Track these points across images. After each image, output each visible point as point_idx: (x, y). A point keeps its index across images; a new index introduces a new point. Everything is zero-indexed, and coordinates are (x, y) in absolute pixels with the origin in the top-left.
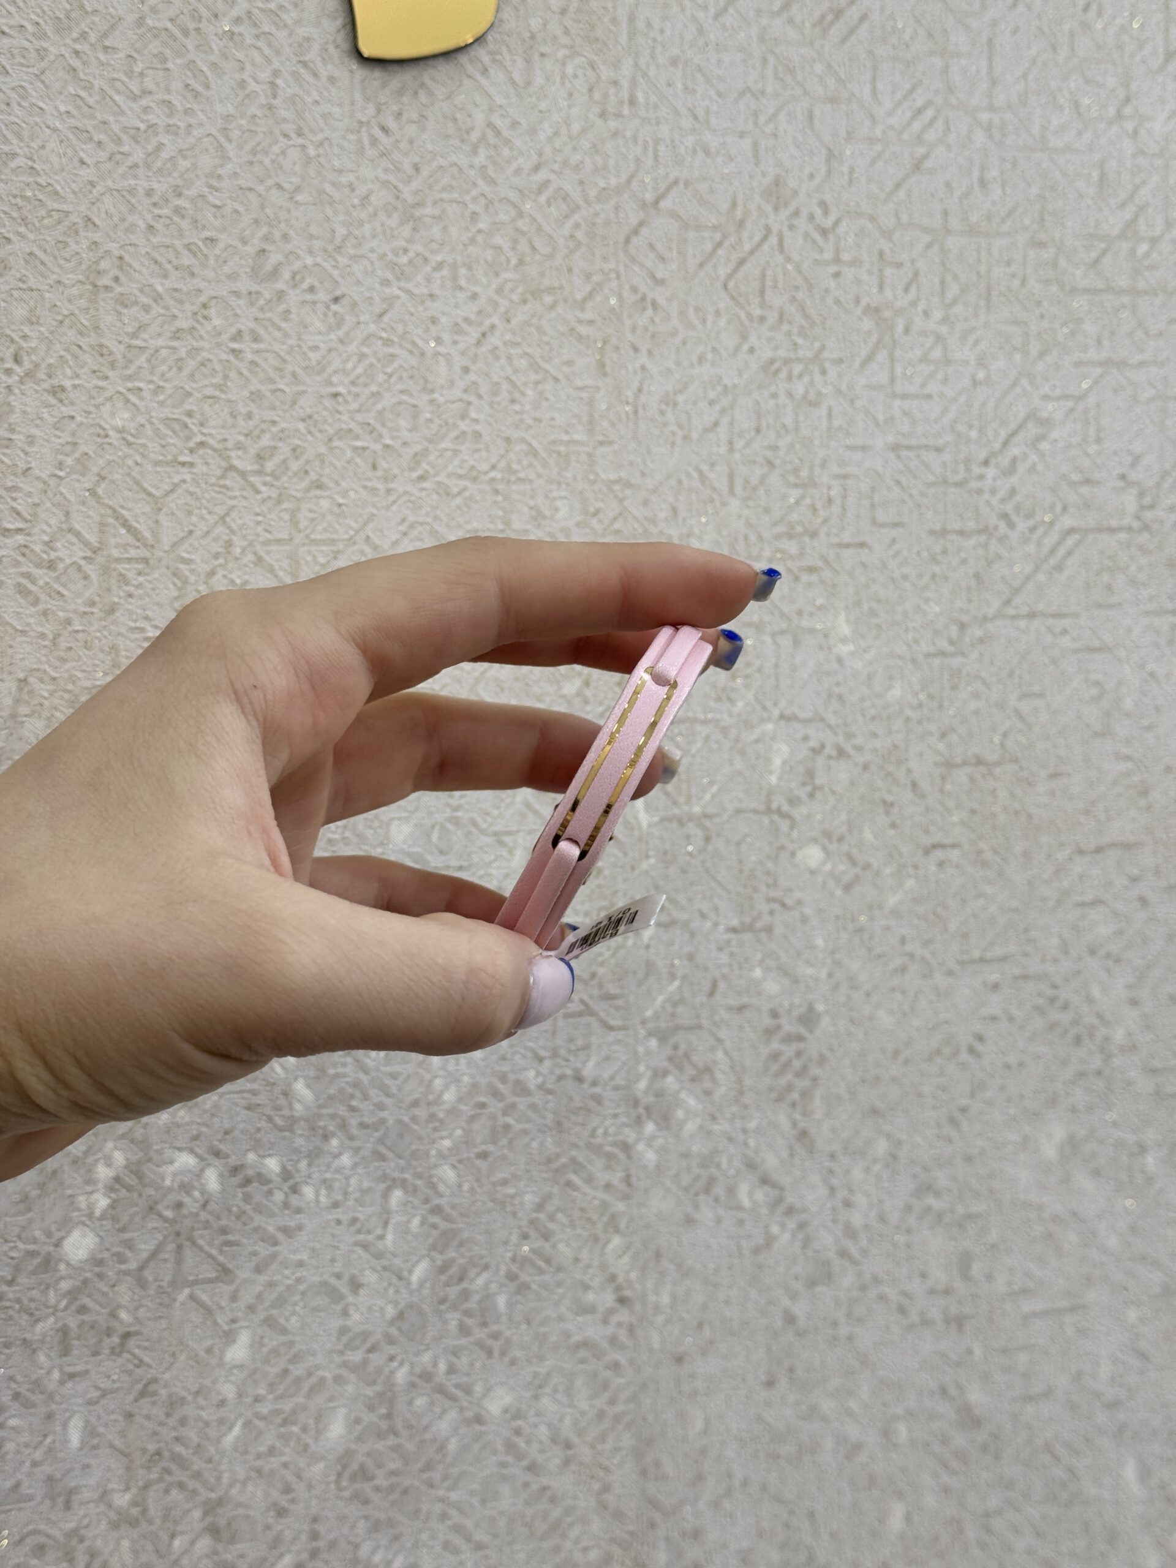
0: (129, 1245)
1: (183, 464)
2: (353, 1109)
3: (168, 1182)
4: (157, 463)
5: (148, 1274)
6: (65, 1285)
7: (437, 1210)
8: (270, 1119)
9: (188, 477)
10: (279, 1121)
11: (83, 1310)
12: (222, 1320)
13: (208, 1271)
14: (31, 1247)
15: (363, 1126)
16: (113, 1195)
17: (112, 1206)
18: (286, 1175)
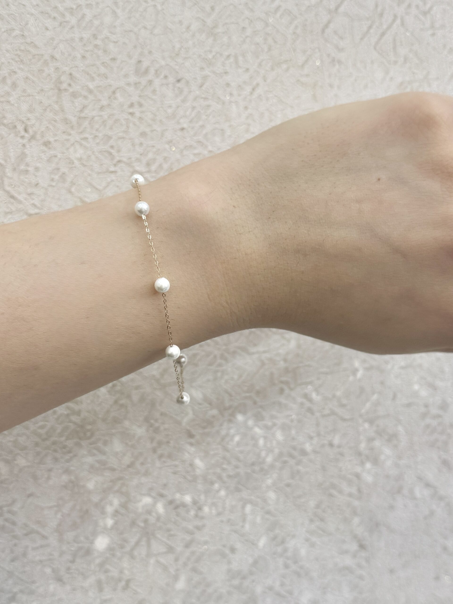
0: (125, 541)
1: (112, 172)
2: (224, 469)
3: (140, 510)
4: (99, 173)
5: (136, 553)
6: (98, 561)
7: (268, 512)
8: (185, 477)
9: (114, 178)
10: (189, 478)
11: (107, 571)
12: (172, 571)
13: (163, 549)
14: (80, 545)
15: (229, 476)
16: (116, 518)
17: (116, 523)
18: (195, 502)
